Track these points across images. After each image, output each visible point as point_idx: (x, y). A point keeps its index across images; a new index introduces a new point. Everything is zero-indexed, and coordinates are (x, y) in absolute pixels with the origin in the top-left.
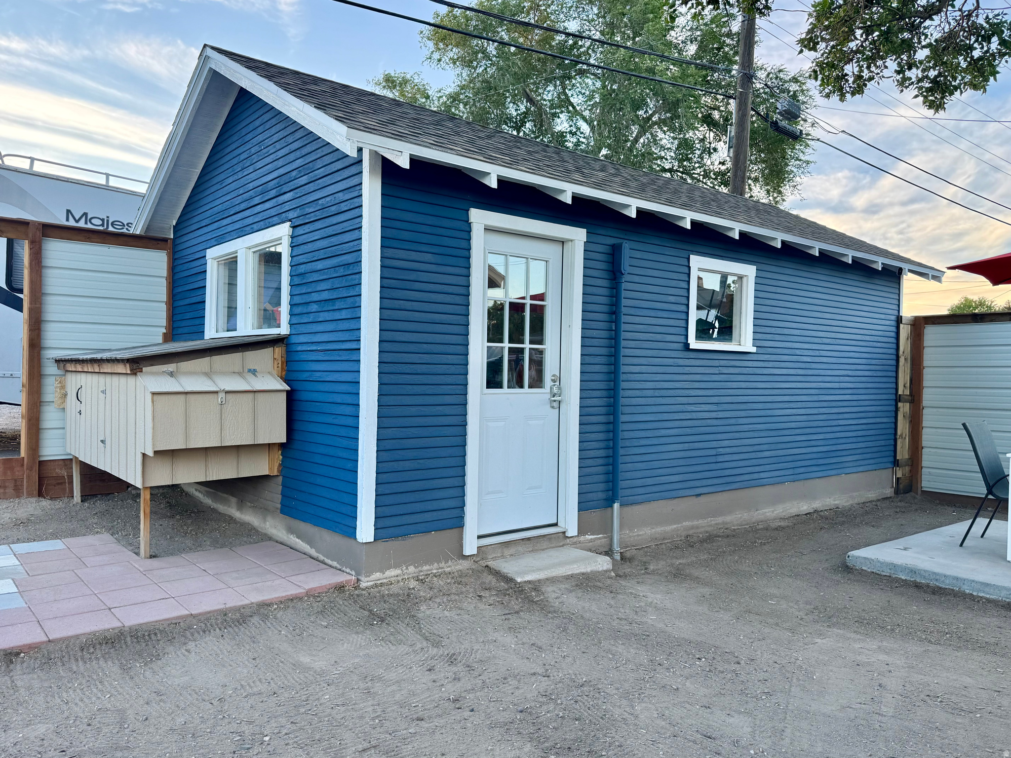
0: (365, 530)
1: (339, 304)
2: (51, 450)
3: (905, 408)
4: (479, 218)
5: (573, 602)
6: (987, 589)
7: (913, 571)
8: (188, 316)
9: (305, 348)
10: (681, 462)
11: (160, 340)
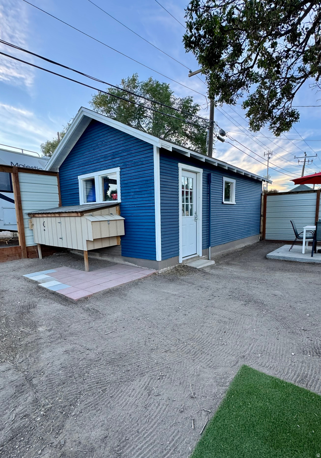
0: (159, 257)
1: (143, 193)
2: (30, 243)
3: (262, 218)
4: (181, 166)
5: (213, 271)
6: (303, 260)
7: (284, 257)
8: (69, 198)
9: (126, 206)
10: (221, 235)
11: (58, 206)
